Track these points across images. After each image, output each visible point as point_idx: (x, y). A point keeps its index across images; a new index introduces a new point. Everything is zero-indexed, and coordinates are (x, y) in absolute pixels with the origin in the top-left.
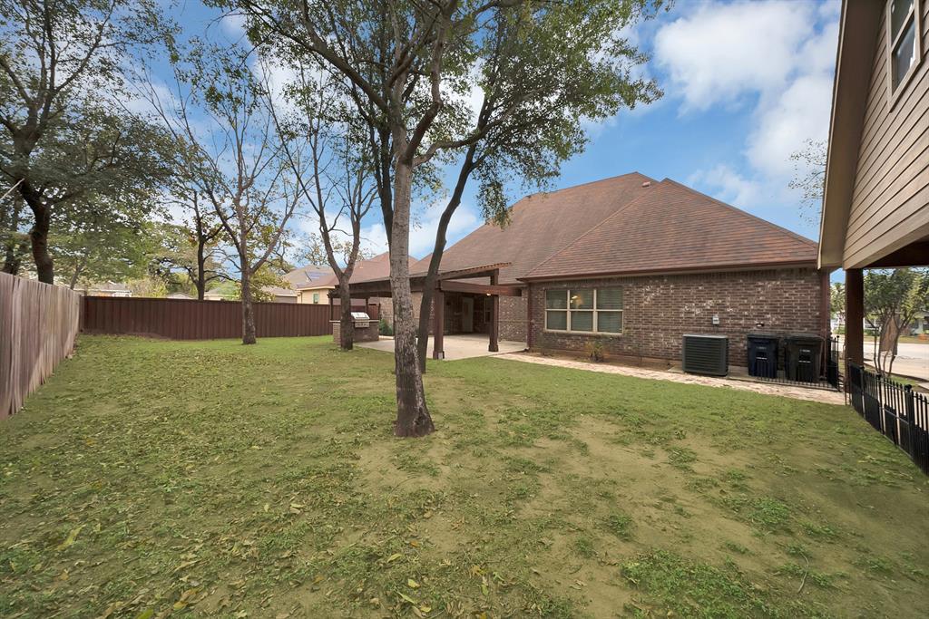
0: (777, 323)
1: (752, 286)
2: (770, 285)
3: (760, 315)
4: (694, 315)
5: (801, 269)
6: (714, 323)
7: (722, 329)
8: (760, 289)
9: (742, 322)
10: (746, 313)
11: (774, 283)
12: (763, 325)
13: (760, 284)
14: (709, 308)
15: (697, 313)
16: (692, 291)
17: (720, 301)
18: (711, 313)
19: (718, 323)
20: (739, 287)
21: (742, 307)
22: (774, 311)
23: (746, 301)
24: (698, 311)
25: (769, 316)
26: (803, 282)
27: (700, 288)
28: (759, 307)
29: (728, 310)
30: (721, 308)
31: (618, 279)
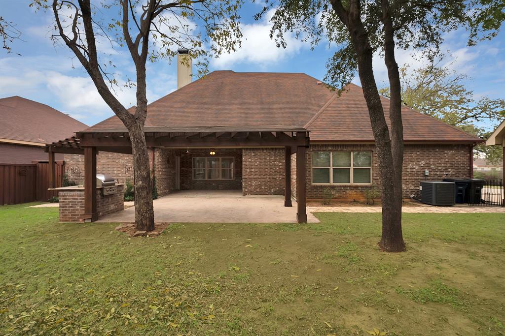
0: (453, 173)
1: (442, 153)
2: (451, 152)
3: (446, 170)
4: (415, 170)
5: (462, 145)
6: (426, 174)
7: (429, 178)
8: (446, 155)
9: (438, 173)
10: (440, 168)
11: (452, 151)
12: (447, 175)
13: (446, 152)
14: (422, 165)
15: (417, 168)
16: (414, 155)
17: (428, 161)
18: (423, 168)
19: (428, 174)
20: (436, 153)
21: (438, 165)
22: (451, 167)
23: (440, 161)
24: (417, 167)
25: (450, 170)
26: (463, 152)
27: (418, 153)
28: (445, 165)
29: (432, 166)
30: (428, 166)
31: (370, 145)
